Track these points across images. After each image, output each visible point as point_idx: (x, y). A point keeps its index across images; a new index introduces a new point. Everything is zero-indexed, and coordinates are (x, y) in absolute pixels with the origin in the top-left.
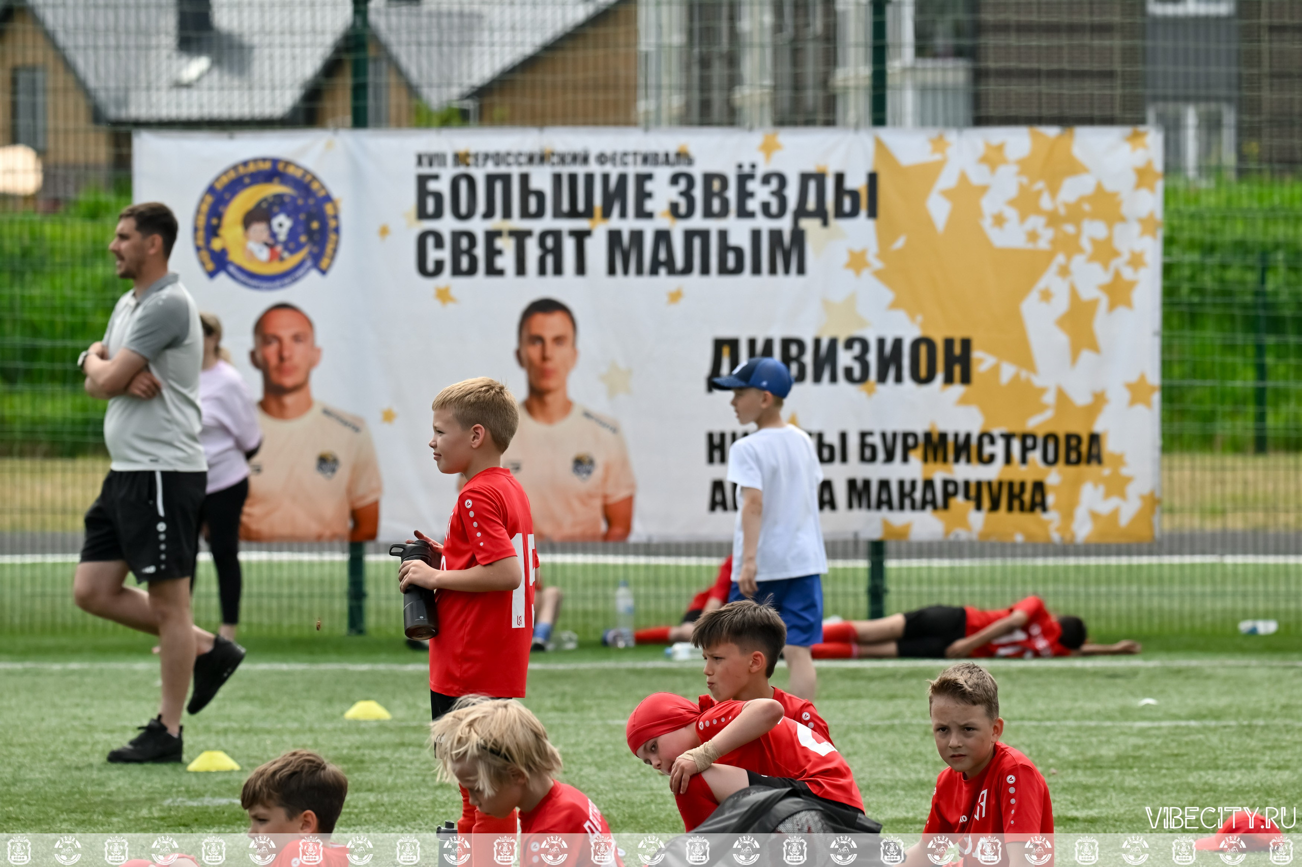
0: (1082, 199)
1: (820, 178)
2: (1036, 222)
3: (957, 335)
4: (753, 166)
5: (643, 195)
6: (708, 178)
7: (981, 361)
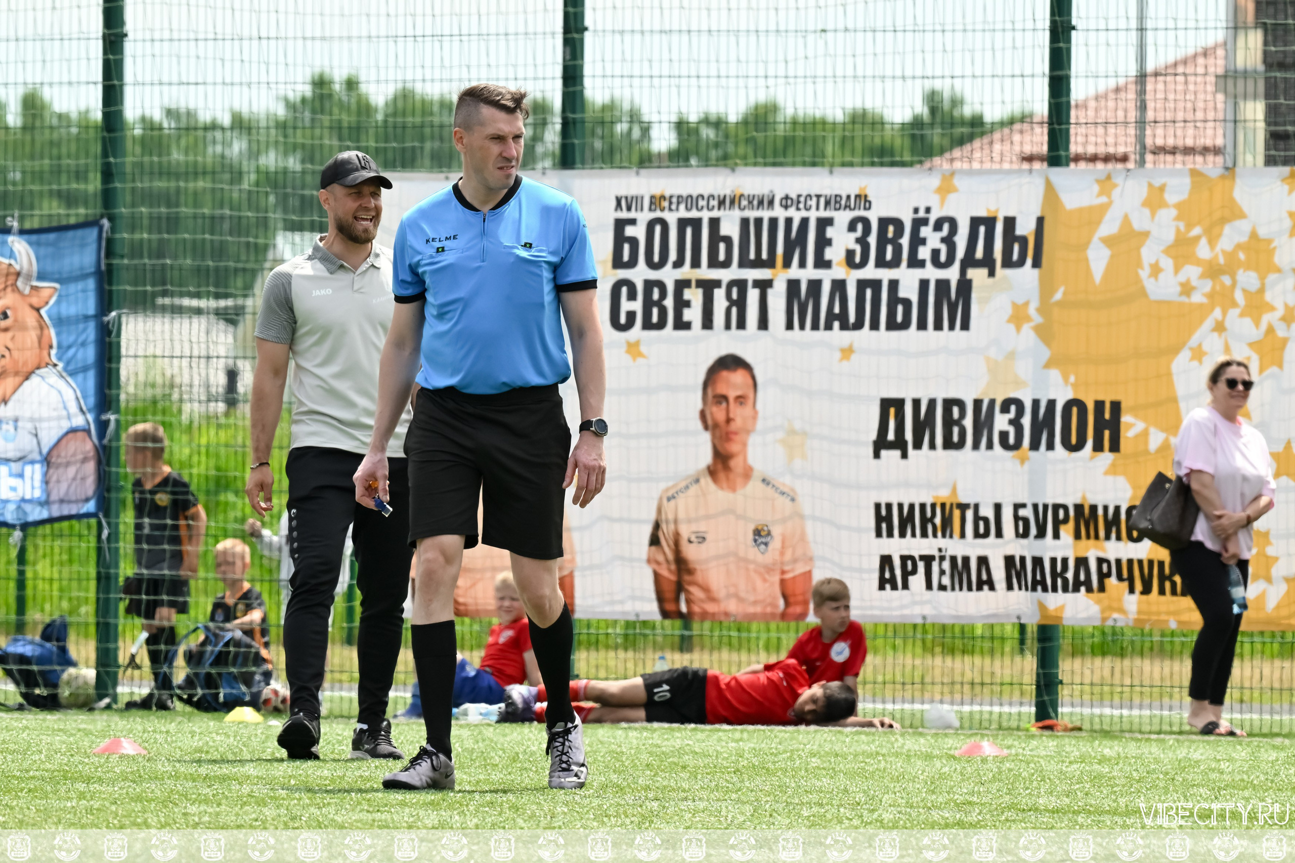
0: (1239, 247)
1: (990, 222)
2: (1192, 272)
3: (1108, 398)
4: (928, 210)
5: (823, 242)
6: (884, 223)
7: (1131, 426)
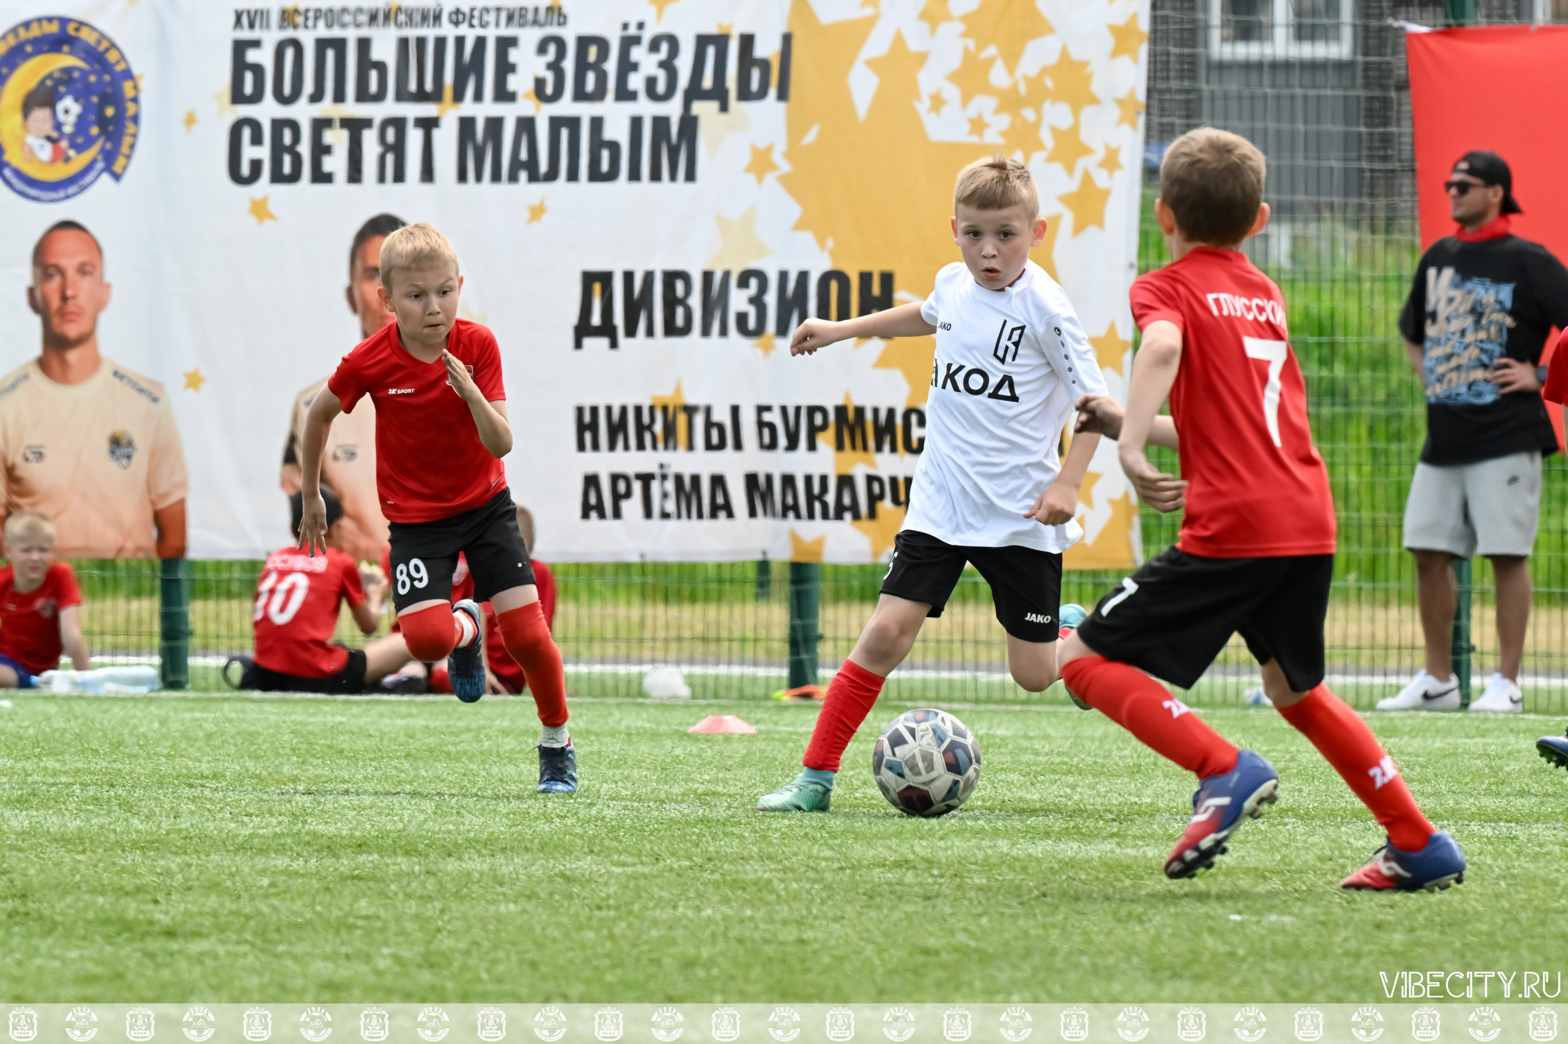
0: (1045, 71)
1: (720, 41)
2: (983, 105)
3: (876, 268)
4: (641, 26)
5: (505, 68)
6: (584, 42)
